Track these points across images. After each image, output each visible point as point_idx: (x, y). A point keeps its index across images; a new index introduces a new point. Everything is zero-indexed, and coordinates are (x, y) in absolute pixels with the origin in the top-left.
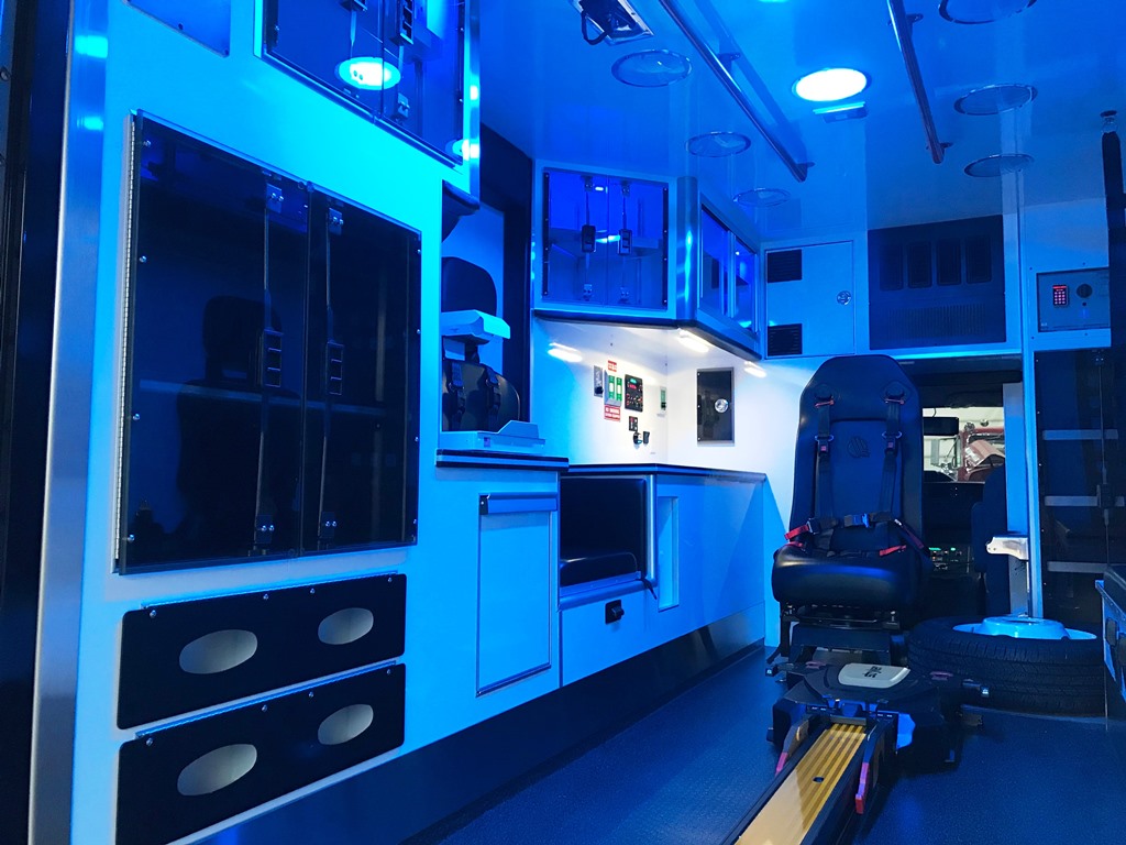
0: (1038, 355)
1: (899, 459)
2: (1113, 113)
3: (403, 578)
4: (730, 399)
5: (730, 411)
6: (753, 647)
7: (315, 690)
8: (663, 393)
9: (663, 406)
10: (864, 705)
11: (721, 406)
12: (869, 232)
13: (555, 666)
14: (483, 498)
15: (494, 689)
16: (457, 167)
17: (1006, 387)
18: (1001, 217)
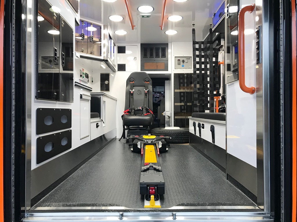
0: (174, 74)
1: (148, 95)
2: (194, 25)
3: (71, 110)
4: (109, 81)
5: (108, 84)
6: (113, 139)
7: (61, 132)
8: (92, 78)
9: (92, 81)
10: (152, 141)
11: (106, 82)
12: (141, 44)
13: (90, 136)
14: (81, 95)
15: (83, 138)
16: (76, 14)
17: (166, 81)
18: (168, 44)
